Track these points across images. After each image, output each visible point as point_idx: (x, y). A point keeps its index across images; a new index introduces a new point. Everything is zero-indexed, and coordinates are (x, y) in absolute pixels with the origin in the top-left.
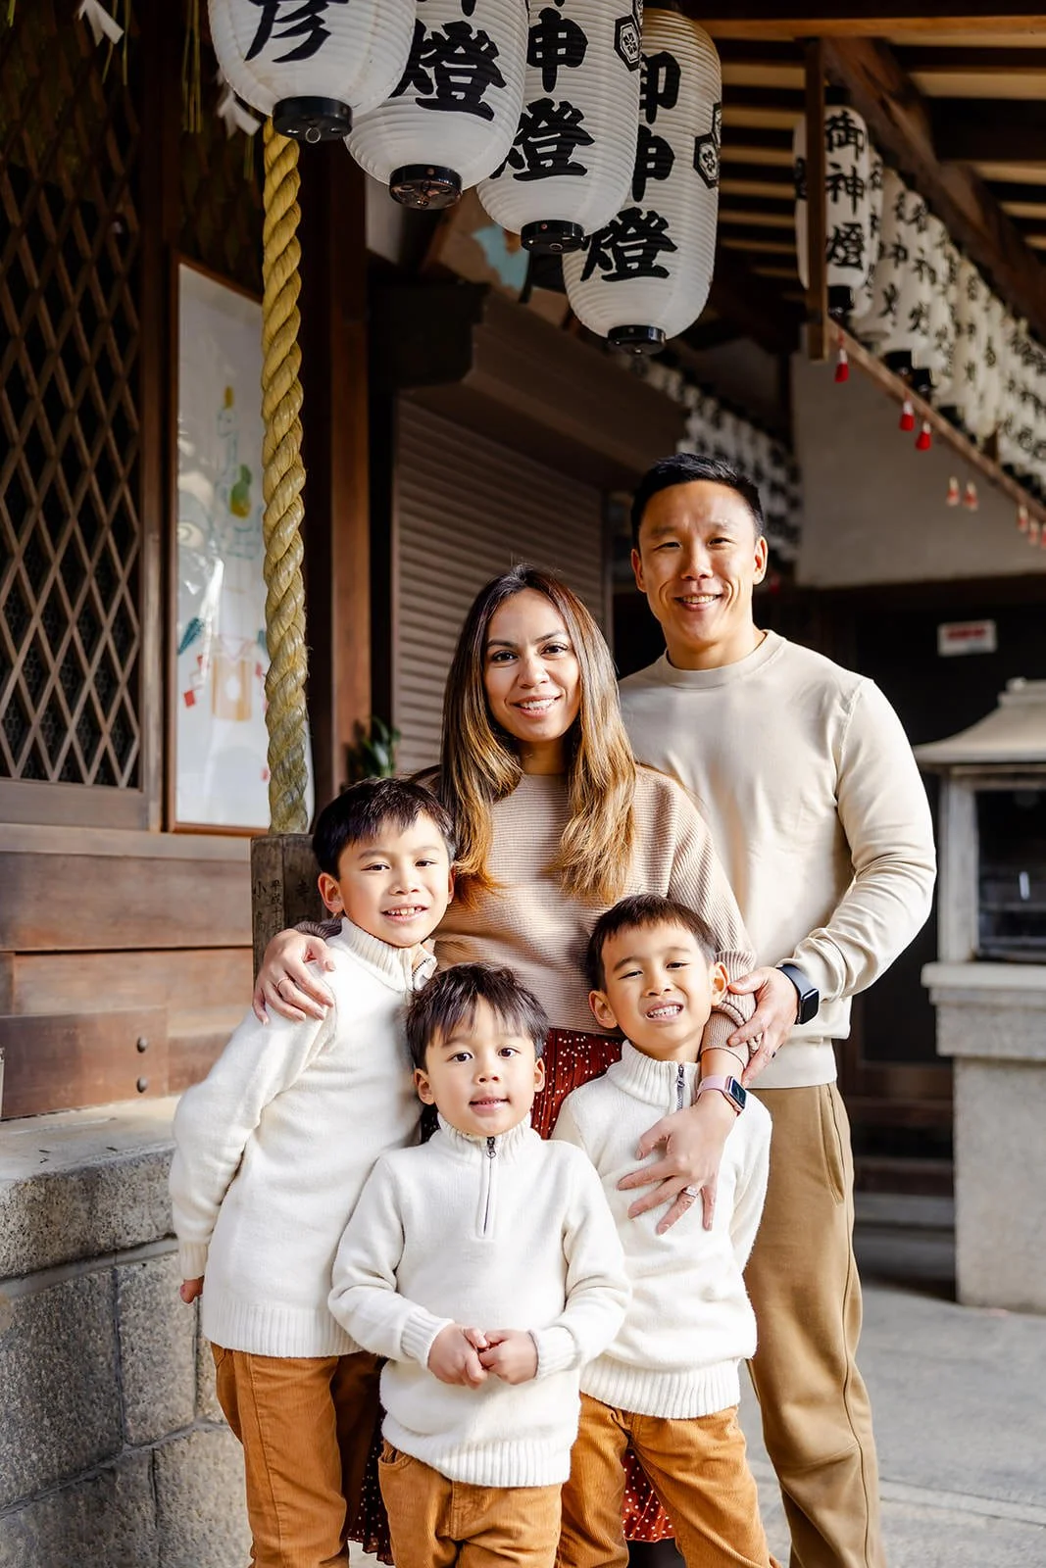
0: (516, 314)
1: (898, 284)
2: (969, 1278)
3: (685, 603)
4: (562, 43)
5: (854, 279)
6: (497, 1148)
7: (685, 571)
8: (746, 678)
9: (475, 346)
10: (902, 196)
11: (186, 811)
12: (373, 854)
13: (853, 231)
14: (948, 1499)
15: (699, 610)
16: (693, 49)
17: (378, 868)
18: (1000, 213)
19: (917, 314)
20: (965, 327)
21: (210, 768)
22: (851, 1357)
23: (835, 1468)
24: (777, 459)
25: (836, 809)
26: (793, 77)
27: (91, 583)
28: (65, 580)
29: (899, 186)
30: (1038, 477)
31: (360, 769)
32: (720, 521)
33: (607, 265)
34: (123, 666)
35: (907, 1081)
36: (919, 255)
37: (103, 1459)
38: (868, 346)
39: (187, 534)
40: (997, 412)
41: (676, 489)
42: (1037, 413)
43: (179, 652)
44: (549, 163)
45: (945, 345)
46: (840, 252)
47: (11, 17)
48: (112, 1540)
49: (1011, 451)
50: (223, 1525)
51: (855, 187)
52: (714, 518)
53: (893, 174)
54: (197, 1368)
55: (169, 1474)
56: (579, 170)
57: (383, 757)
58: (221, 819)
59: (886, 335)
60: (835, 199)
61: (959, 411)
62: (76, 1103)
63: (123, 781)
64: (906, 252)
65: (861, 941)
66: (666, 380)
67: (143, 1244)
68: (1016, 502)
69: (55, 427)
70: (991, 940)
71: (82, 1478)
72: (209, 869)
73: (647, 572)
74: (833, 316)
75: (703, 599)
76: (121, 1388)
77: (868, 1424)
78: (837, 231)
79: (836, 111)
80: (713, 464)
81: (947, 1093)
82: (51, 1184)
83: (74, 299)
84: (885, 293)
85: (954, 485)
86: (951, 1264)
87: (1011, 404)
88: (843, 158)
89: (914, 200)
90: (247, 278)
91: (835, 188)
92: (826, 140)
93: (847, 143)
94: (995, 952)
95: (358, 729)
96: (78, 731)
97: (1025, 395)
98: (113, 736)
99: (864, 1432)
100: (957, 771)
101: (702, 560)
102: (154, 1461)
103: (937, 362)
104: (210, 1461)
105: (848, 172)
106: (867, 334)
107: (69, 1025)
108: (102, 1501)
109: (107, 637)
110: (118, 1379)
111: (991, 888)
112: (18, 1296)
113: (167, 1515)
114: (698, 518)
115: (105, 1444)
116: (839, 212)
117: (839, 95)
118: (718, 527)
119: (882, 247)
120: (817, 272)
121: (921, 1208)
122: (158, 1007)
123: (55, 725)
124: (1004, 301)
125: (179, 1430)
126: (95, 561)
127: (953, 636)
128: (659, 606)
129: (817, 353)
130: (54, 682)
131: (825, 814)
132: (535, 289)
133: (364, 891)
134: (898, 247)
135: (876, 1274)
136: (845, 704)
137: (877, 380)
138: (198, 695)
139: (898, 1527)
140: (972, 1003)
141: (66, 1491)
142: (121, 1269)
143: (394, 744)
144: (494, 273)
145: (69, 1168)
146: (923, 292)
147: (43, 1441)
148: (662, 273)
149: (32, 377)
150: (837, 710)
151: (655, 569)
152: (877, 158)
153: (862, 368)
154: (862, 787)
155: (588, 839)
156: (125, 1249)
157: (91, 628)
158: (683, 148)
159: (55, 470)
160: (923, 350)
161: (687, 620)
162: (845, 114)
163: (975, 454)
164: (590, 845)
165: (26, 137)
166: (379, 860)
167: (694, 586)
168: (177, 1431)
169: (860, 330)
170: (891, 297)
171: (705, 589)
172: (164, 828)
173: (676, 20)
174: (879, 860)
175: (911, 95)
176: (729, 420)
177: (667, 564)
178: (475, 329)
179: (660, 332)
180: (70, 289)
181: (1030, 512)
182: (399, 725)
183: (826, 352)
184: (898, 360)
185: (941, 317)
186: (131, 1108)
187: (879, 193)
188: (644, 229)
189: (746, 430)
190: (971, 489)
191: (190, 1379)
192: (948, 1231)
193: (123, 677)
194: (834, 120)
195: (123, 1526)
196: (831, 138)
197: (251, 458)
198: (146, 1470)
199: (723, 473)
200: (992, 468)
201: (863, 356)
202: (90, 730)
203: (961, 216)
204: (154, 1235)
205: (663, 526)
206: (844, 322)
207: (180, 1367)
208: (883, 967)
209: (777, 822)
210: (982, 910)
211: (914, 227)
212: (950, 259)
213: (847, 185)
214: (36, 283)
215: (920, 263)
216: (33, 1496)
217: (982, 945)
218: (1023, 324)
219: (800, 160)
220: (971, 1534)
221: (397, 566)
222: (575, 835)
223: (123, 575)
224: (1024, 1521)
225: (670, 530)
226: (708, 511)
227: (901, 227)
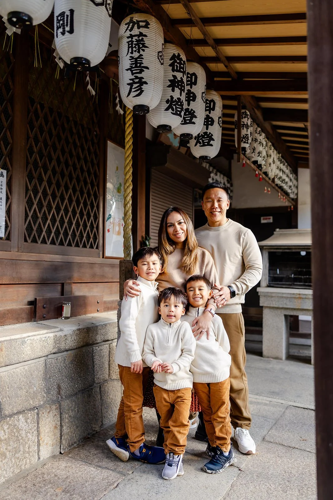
0: (176, 151)
1: (255, 147)
2: (265, 352)
3: (212, 213)
4: (191, 97)
5: (247, 146)
6: (171, 326)
7: (213, 207)
8: (224, 229)
9: (168, 158)
10: (257, 128)
11: (107, 254)
12: (145, 262)
13: (247, 136)
14: (261, 397)
15: (215, 215)
16: (218, 99)
17: (145, 264)
18: (276, 132)
19: (259, 153)
20: (269, 155)
21: (112, 245)
22: (244, 369)
23: (240, 391)
24: (228, 182)
25: (242, 256)
26: (235, 103)
27: (89, 207)
28: (84, 206)
29: (256, 126)
30: (283, 187)
31: (143, 246)
32: (220, 197)
33: (200, 143)
34: (95, 224)
35: (253, 311)
36: (260, 141)
37: (90, 386)
38: (249, 159)
39: (108, 196)
40: (275, 173)
41: (212, 189)
42: (283, 173)
43: (106, 221)
44: (188, 121)
45: (265, 159)
46: (244, 140)
47: (74, 89)
48: (92, 403)
49: (277, 181)
50: (114, 400)
51: (247, 126)
52: (219, 196)
53: (255, 124)
54: (109, 368)
55: (103, 390)
56: (194, 123)
57: (147, 243)
58: (114, 256)
59: (253, 157)
60: (243, 129)
61: (268, 173)
62: (85, 314)
63: (95, 248)
64: (257, 140)
65: (245, 282)
66: (206, 165)
67: (99, 343)
68: (278, 192)
69: (82, 174)
70: (271, 283)
71: (86, 390)
72: (112, 266)
73: (205, 206)
74: (242, 153)
75: (216, 213)
76: (94, 372)
77: (247, 382)
78: (243, 135)
79: (244, 111)
80: (219, 184)
81: (261, 314)
82: (81, 330)
83: (86, 148)
84: (253, 148)
85: (266, 188)
86: (262, 349)
87: (278, 172)
88: (245, 120)
89: (259, 129)
90: (121, 143)
91: (243, 127)
92: (241, 117)
93: (246, 117)
94: (272, 285)
95: (142, 237)
96: (86, 237)
97: (280, 170)
98: (93, 238)
99: (246, 384)
100: (265, 247)
101: (216, 205)
102: (100, 387)
103: (263, 163)
104: (112, 387)
105: (246, 124)
106: (249, 157)
107: (84, 298)
108: (90, 395)
109: (92, 218)
110: (93, 370)
111: (271, 271)
112: (74, 353)
113: (103, 398)
114: (215, 195)
115: (91, 384)
116: (244, 132)
117: (244, 107)
118: (220, 198)
119: (252, 139)
120: (239, 144)
121: (255, 337)
122: (102, 294)
123: (81, 236)
124: (277, 150)
125: (106, 381)
126: (90, 202)
127: (264, 219)
128: (207, 213)
129: (239, 161)
130: (81, 227)
131: (240, 257)
132: (181, 147)
133: (142, 269)
134: (256, 139)
135: (249, 351)
136: (244, 235)
137: (251, 166)
138: (110, 230)
139: (251, 403)
140: (267, 295)
141: (83, 393)
142: (94, 348)
143: (150, 240)
144: (171, 143)
145: (84, 327)
146: (261, 148)
147: (78, 383)
148: (212, 145)
149: (78, 164)
150: (243, 236)
151: (207, 206)
152: (252, 120)
153: (247, 164)
154: (248, 252)
155: (188, 260)
156: (95, 344)
157: (89, 216)
158: (216, 119)
159: (82, 183)
160: (260, 160)
161: (213, 217)
162: (245, 111)
163: (270, 182)
164: (188, 261)
165: (77, 115)
166: (146, 263)
167: (214, 210)
168: (105, 381)
169: (248, 156)
170: (254, 149)
171: (217, 210)
172: (103, 257)
173: (214, 93)
174: (251, 267)
175: (259, 107)
176: (218, 174)
177: (209, 205)
178: (168, 155)
179: (210, 157)
180: (85, 146)
181: (281, 194)
182: (150, 236)
183: (241, 161)
184: (255, 162)
185: (264, 154)
186: (96, 315)
187: (252, 128)
188: (208, 136)
189: (222, 176)
190: (269, 189)
191: (108, 370)
192: (261, 342)
193: (95, 226)
194: (243, 112)
195: (94, 400)
196: (242, 116)
197: (122, 181)
198: (99, 389)
199: (221, 187)
200: (273, 185)
201: (248, 161)
202: (88, 237)
203: (268, 132)
204: (101, 341)
205: (209, 197)
206: (244, 154)
207: (106, 368)
208: (250, 288)
209: (230, 259)
210: (269, 276)
211: (259, 135)
212: (266, 141)
213: (246, 126)
214: (79, 144)
215: (260, 142)
216: (76, 394)
217: (269, 284)
218: (280, 155)
219: (236, 121)
220: (266, 404)
221: (151, 203)
222: (185, 260)
223: (95, 205)
224: (276, 402)
225: (210, 198)
226: (218, 194)
227: (256, 135)
